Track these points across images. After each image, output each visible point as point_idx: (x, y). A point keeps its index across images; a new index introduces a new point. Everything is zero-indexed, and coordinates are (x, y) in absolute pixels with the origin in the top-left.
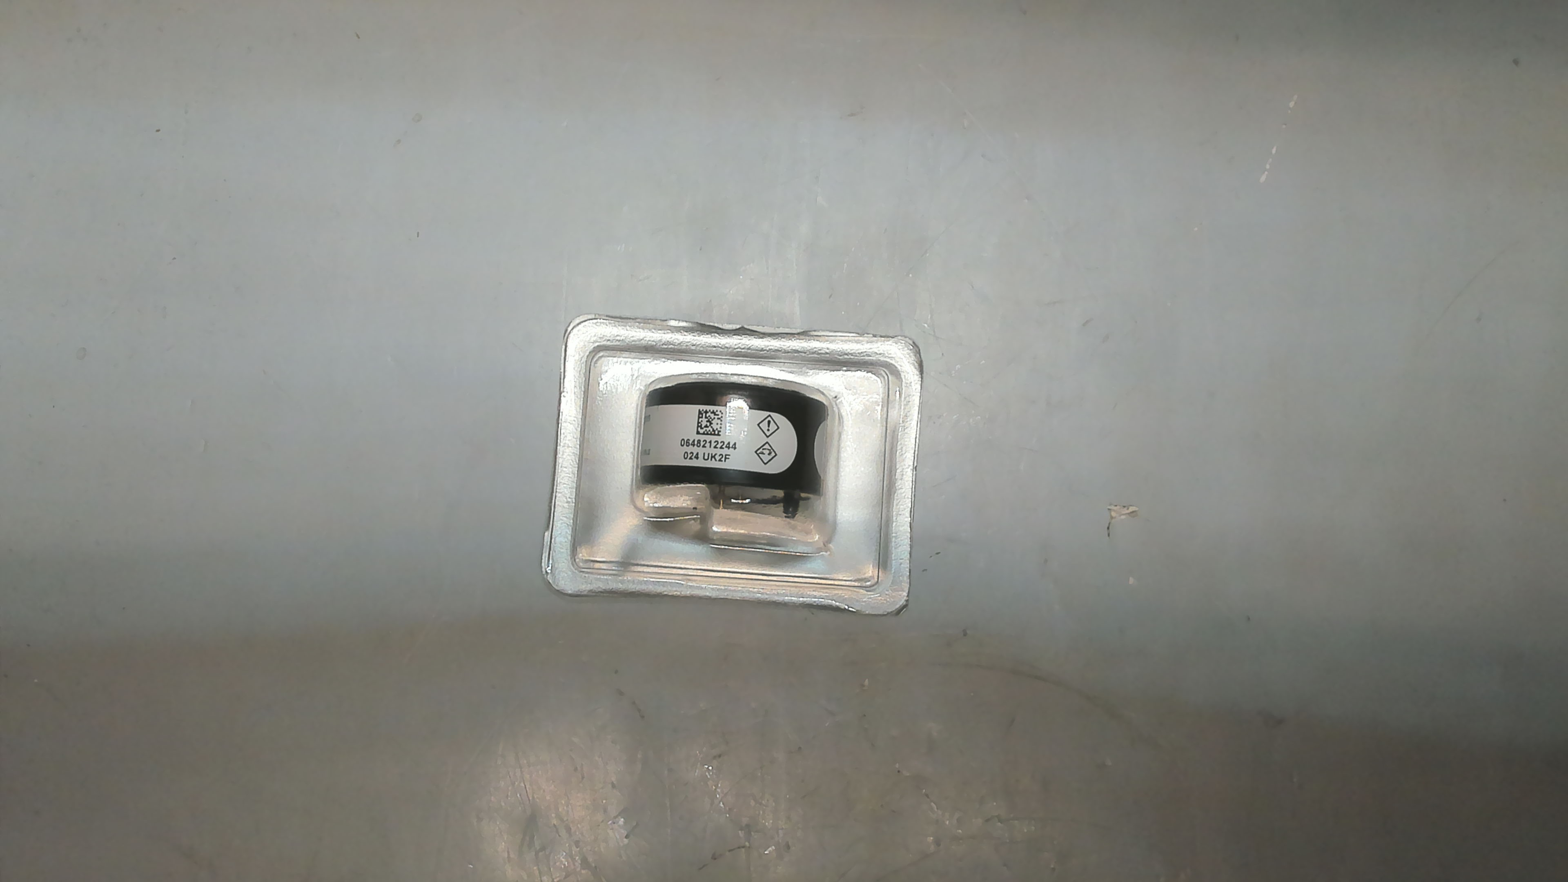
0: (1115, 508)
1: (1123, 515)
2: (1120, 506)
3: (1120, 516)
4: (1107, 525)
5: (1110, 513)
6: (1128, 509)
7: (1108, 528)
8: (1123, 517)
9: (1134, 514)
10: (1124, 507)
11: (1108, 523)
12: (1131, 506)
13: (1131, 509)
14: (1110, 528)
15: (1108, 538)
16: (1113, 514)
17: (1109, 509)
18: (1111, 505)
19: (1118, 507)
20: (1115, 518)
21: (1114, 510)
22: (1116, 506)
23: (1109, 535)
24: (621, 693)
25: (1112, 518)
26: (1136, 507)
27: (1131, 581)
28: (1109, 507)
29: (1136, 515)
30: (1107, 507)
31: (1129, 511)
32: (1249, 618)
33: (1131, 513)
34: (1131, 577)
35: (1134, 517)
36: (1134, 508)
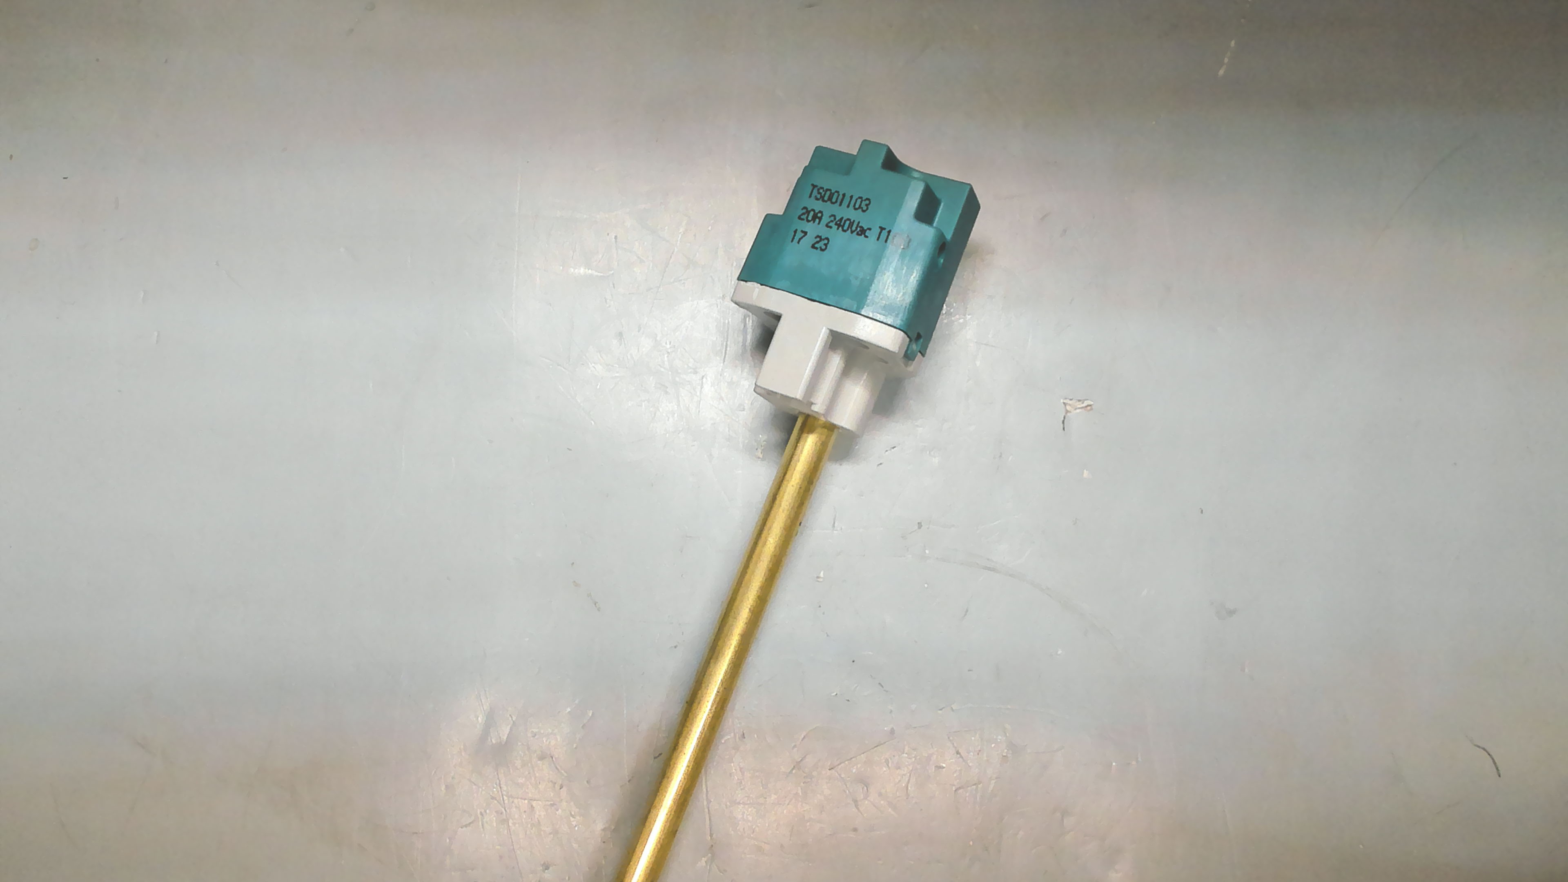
0: (1070, 402)
1: (1079, 408)
2: (1076, 400)
3: (1076, 409)
4: (1063, 419)
5: (1065, 406)
6: (1083, 403)
7: (1063, 422)
8: (1078, 411)
9: (1089, 408)
10: (1079, 401)
11: (1063, 416)
12: (1087, 400)
14: (1065, 421)
15: (1063, 431)
16: (1068, 408)
17: (1064, 403)
18: (1066, 399)
19: (1073, 401)
20: (1070, 412)
21: (1070, 405)
22: (1071, 400)
23: (1064, 429)
24: (576, 584)
25: (1067, 412)
26: (1092, 401)
27: (1086, 474)
29: (1091, 409)
30: (1062, 401)
31: (1084, 405)
32: (1202, 511)
33: (1086, 407)
34: (1085, 471)
35: (1089, 410)
36: (1089, 402)
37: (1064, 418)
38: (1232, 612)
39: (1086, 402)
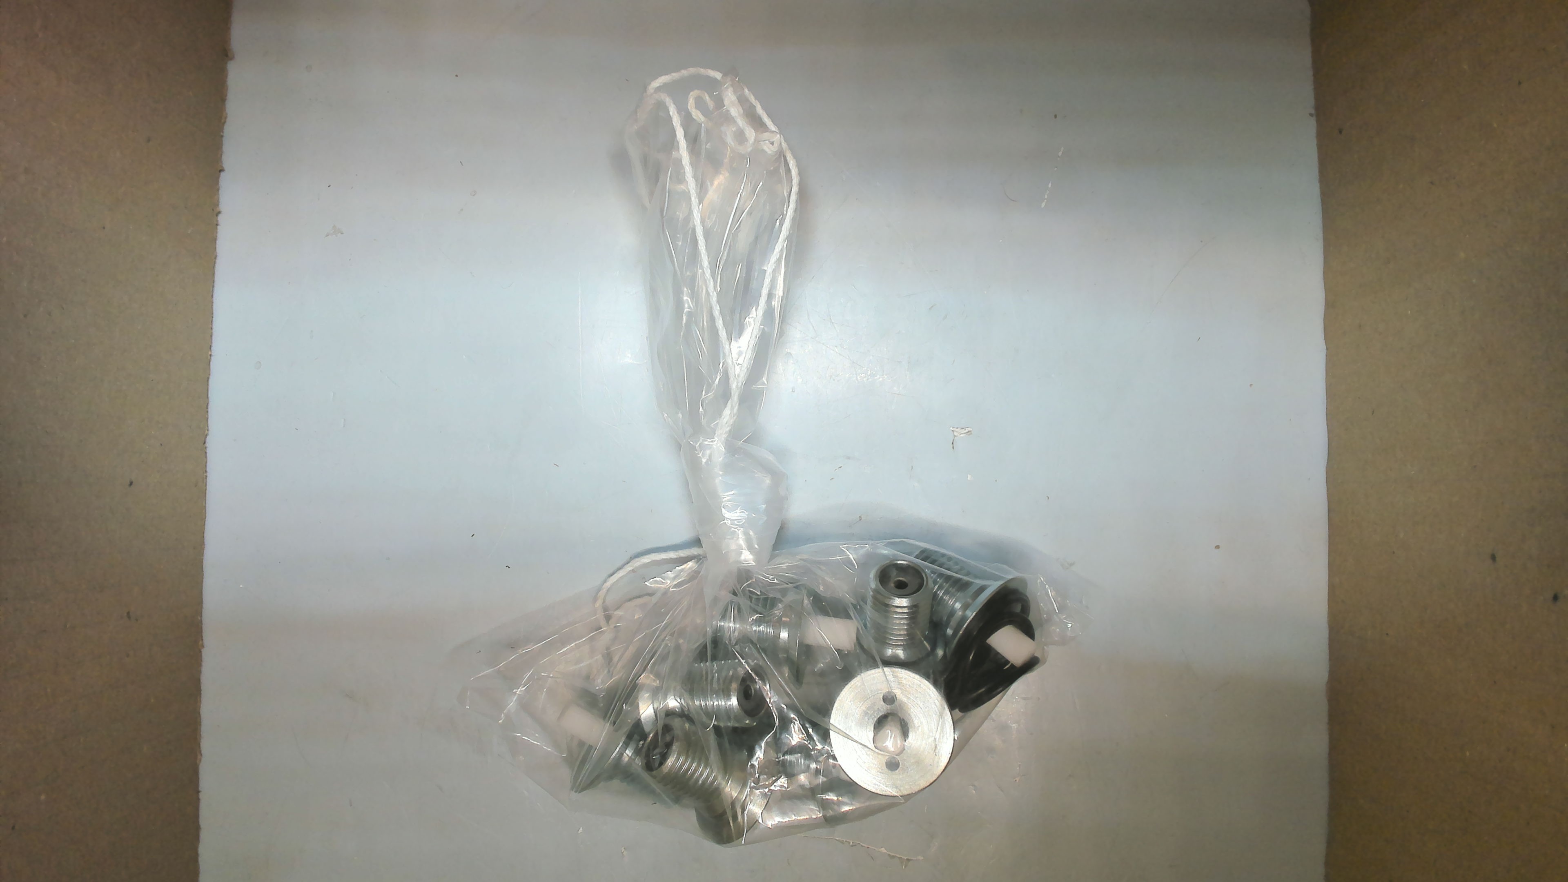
0: (957, 430)
1: (962, 434)
3: (960, 434)
4: (952, 442)
5: (953, 433)
6: (965, 430)
7: (953, 443)
8: (962, 435)
9: (969, 433)
10: (963, 428)
12: (967, 427)
15: (952, 452)
16: (956, 434)
17: (953, 431)
18: (953, 428)
19: (959, 429)
20: (957, 436)
21: (957, 432)
22: (957, 428)
23: (953, 448)
25: (955, 436)
26: (971, 428)
27: (969, 477)
29: (972, 434)
30: (951, 429)
31: (967, 431)
32: (1048, 498)
34: (969, 475)
35: (969, 435)
36: (969, 429)
37: (953, 440)
39: (967, 429)
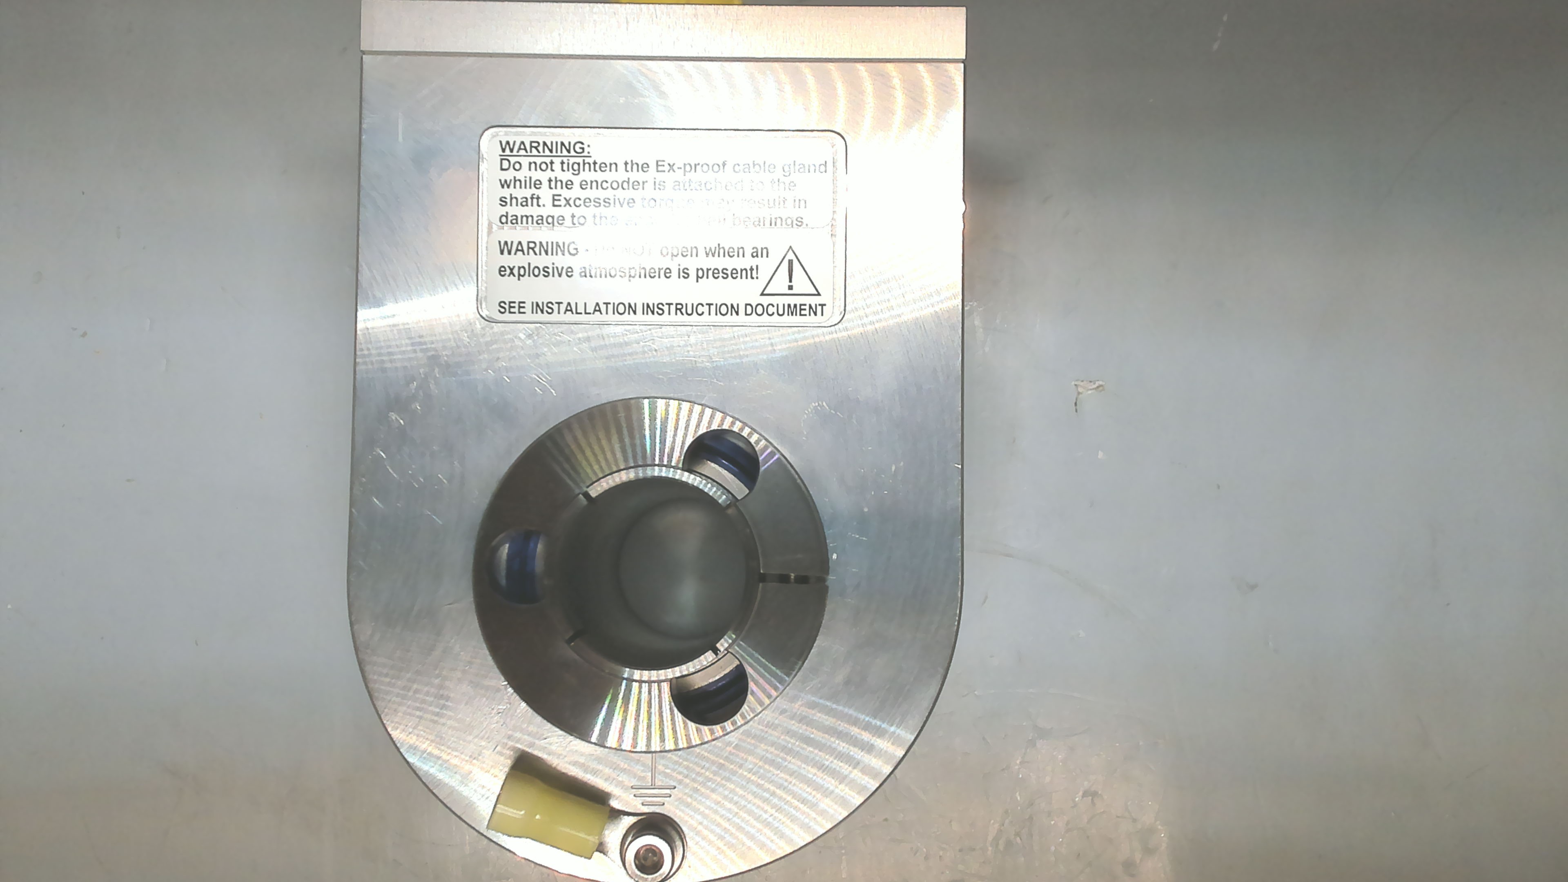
0: (1082, 384)
1: (1091, 389)
2: (1087, 381)
3: (1087, 390)
4: (1074, 402)
5: (1077, 389)
6: (1095, 384)
7: (1076, 404)
8: (1090, 392)
9: (1101, 388)
10: (1091, 382)
12: (1098, 380)
13: (1097, 384)
14: (1078, 403)
15: (1075, 413)
16: (1080, 390)
17: (1076, 385)
18: (1077, 380)
19: (1085, 382)
20: (1081, 393)
21: (1081, 386)
22: (1082, 381)
23: (1076, 411)
25: (1079, 393)
26: (1103, 381)
27: (1101, 455)
28: (1076, 383)
29: (1103, 390)
30: (1073, 383)
31: (1096, 386)
32: (1219, 487)
33: (1098, 387)
34: (1100, 452)
35: (1101, 391)
36: (1101, 383)
37: (1076, 399)
38: (1253, 587)
39: (1097, 382)
